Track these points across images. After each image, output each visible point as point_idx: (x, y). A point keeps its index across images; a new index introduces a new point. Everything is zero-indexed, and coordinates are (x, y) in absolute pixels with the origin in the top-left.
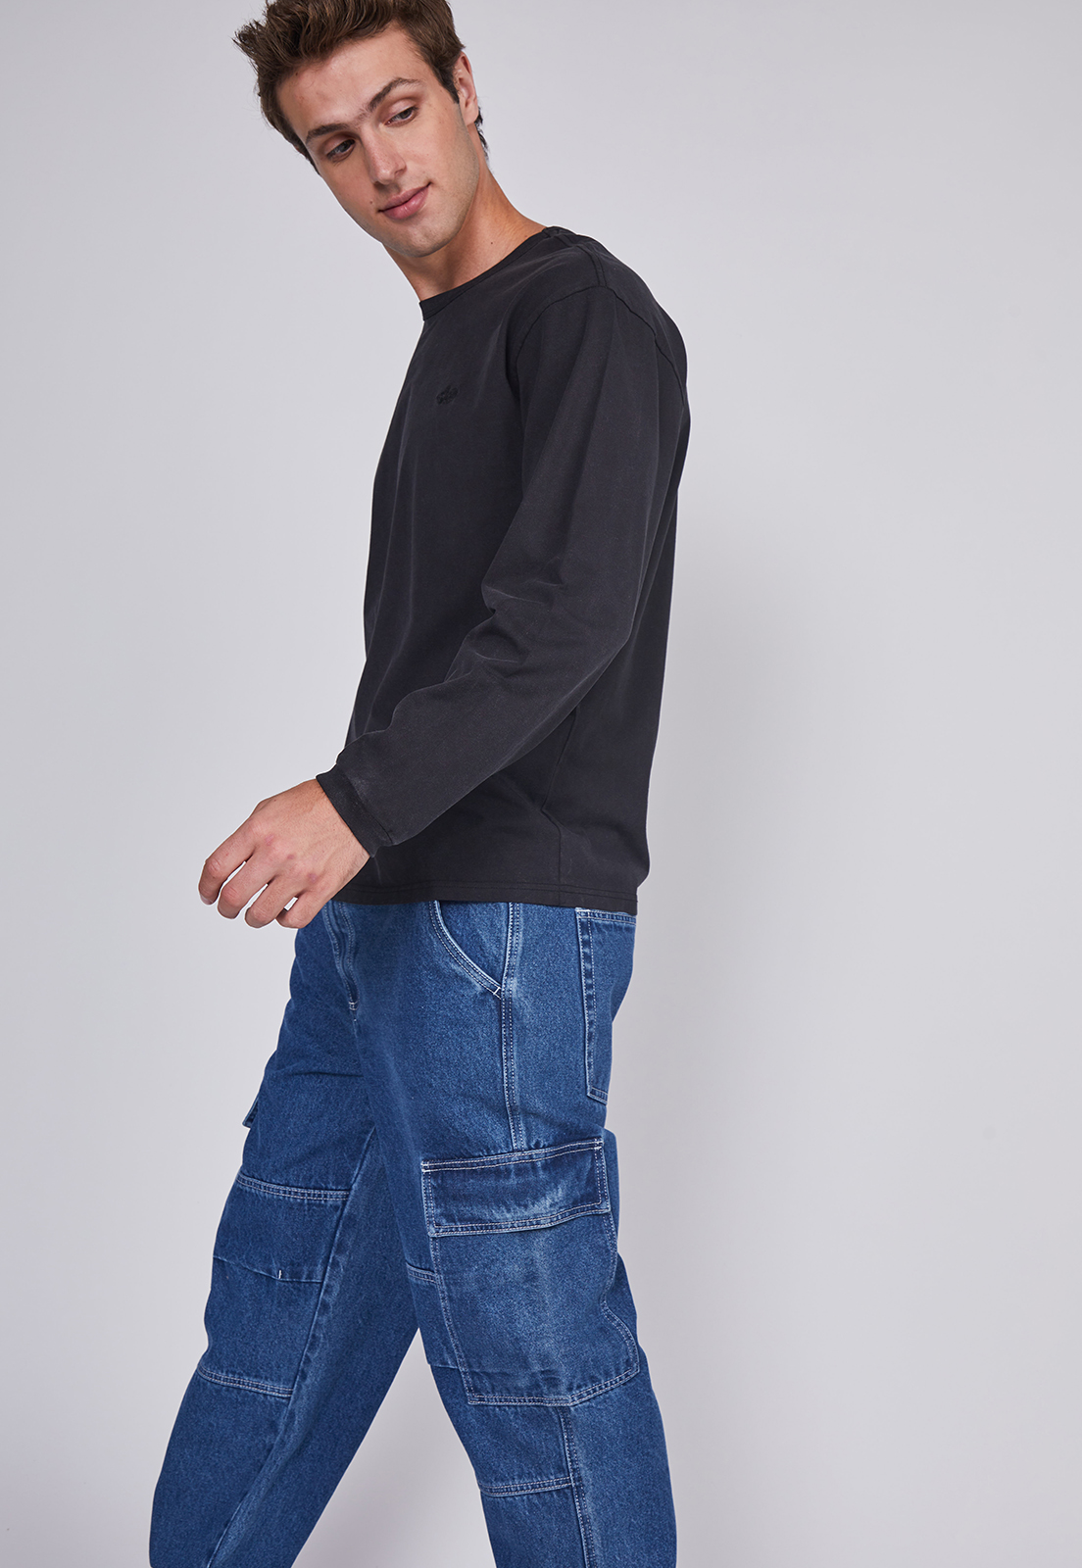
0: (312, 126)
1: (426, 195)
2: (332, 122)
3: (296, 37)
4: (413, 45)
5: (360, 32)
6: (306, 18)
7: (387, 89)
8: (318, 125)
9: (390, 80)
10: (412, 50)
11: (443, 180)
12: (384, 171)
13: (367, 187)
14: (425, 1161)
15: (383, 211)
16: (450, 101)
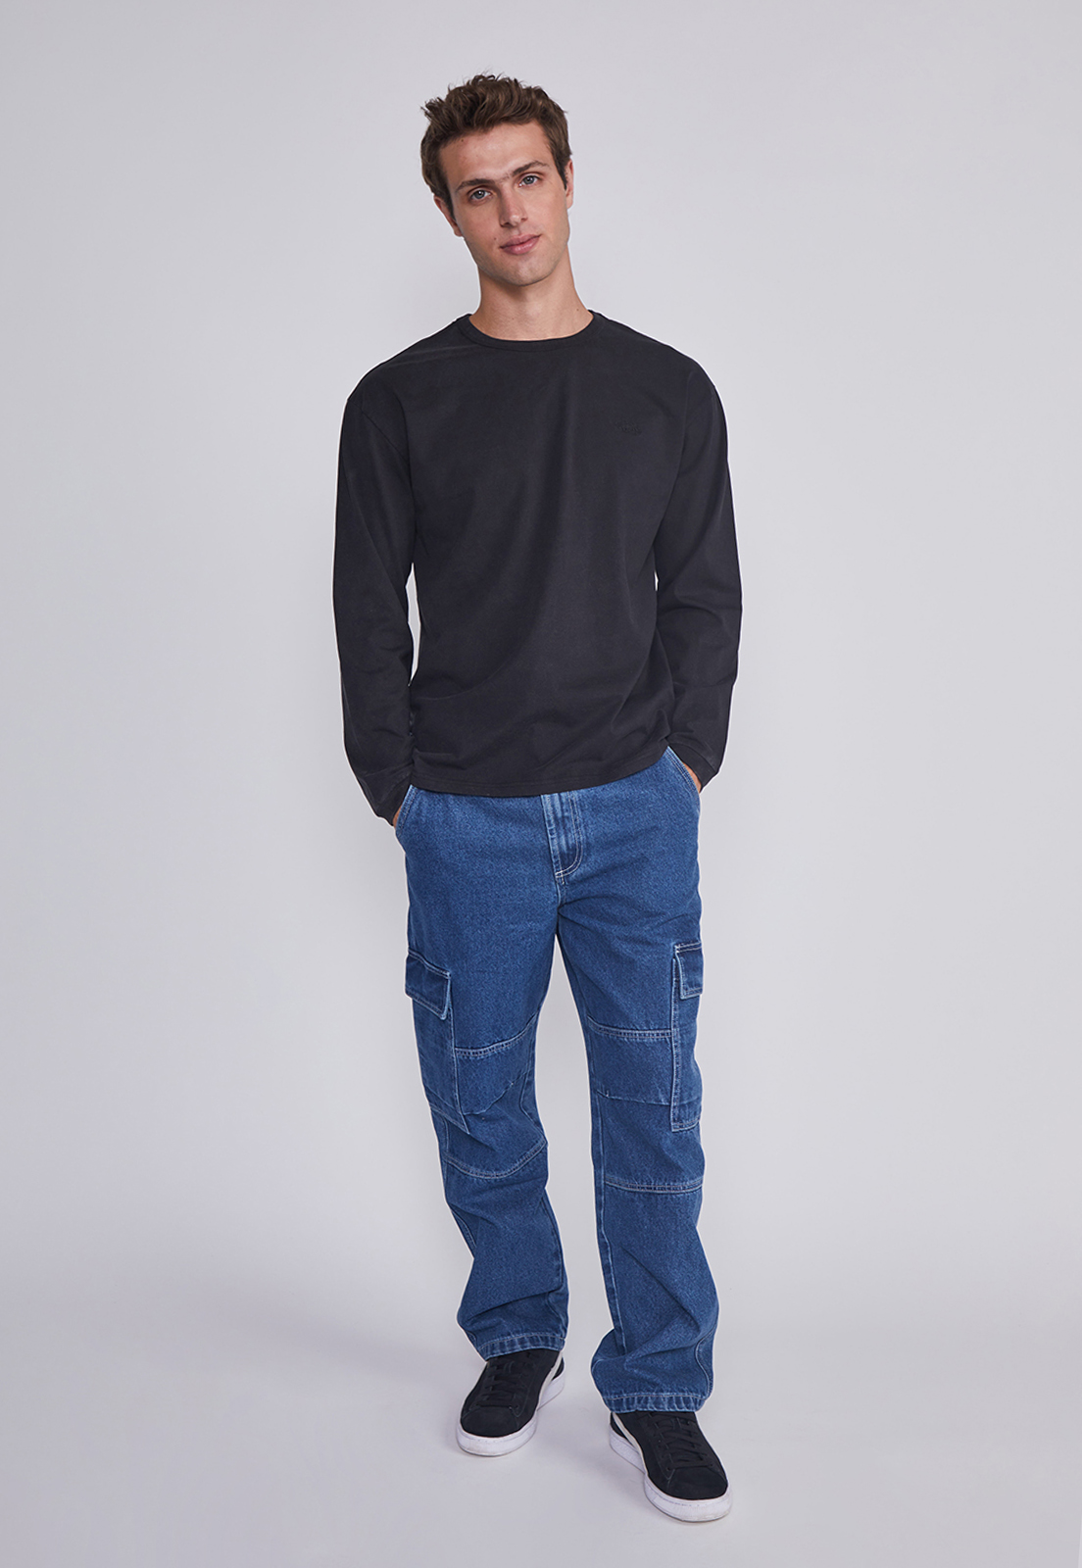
0: (468, 178)
1: (536, 242)
2: (484, 177)
3: (471, 113)
4: (546, 140)
5: (515, 118)
6: (484, 99)
7: (527, 167)
8: (472, 178)
9: (531, 161)
10: (545, 143)
11: (551, 236)
12: (515, 218)
13: (494, 227)
14: (677, 944)
15: (502, 247)
16: (562, 186)
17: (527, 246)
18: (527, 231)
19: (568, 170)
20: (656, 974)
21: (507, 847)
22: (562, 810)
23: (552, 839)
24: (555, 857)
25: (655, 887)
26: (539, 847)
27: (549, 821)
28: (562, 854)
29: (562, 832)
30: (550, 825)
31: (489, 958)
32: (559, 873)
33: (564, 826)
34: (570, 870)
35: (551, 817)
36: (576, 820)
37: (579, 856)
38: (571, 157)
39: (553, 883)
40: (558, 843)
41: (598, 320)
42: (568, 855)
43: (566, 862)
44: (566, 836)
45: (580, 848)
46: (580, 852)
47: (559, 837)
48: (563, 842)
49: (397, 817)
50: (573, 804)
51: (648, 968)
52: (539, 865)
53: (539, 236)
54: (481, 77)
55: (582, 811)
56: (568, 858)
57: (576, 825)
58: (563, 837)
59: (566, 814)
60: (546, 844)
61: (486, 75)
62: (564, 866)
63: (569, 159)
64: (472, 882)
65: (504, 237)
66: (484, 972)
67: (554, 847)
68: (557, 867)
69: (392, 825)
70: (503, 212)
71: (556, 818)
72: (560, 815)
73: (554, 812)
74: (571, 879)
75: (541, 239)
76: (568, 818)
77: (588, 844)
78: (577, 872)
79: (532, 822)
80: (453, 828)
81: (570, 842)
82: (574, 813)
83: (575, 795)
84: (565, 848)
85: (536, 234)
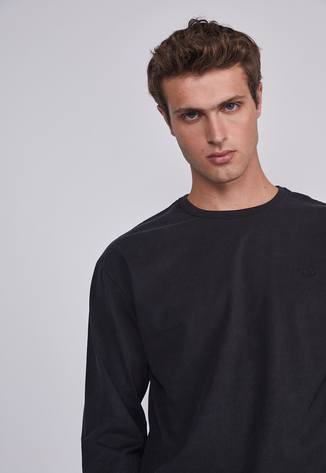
1: (233, 155)
2: (197, 107)
12: (218, 138)
13: (203, 142)
15: (209, 157)
16: (255, 107)
17: (227, 157)
18: (226, 148)
19: (258, 93)
38: (262, 81)
41: (283, 192)
53: (234, 151)
54: (196, 20)
61: (199, 19)
63: (260, 82)
65: (209, 150)
70: (209, 132)
75: (236, 153)
85: (231, 149)
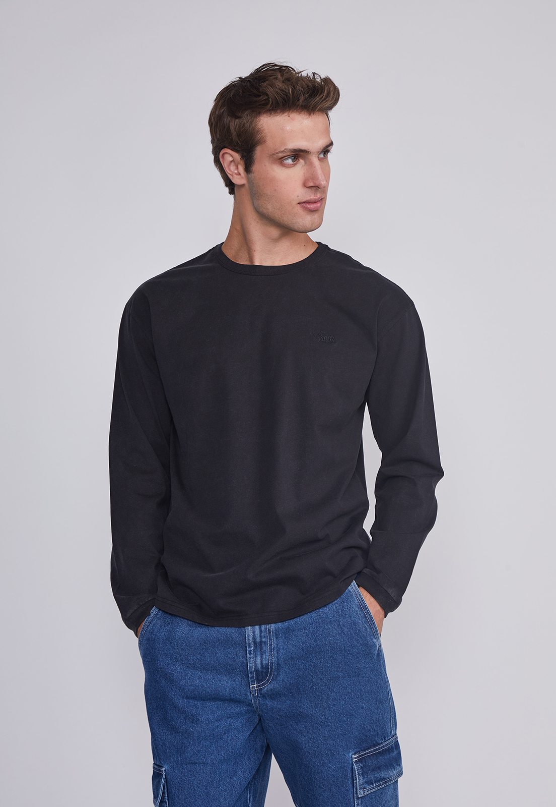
14: (355, 754)
20: (340, 779)
21: (214, 661)
22: (261, 636)
23: (250, 658)
24: (251, 673)
25: (334, 705)
26: (239, 663)
27: (249, 644)
28: (257, 671)
29: (259, 653)
30: (250, 647)
31: (199, 751)
32: (254, 686)
33: (261, 649)
34: (263, 685)
35: (251, 641)
36: (271, 645)
37: (270, 675)
39: (249, 694)
40: (255, 661)
42: (262, 672)
43: (260, 678)
44: (261, 657)
45: (272, 668)
46: (271, 671)
47: (256, 657)
48: (259, 661)
49: (140, 629)
50: (270, 633)
51: (333, 776)
52: (239, 677)
55: (277, 638)
56: (262, 674)
57: (271, 649)
58: (259, 658)
59: (263, 640)
60: (245, 661)
62: (259, 681)
64: (184, 689)
66: (195, 763)
67: (251, 664)
68: (252, 681)
69: (137, 636)
71: (255, 642)
72: (258, 640)
73: (254, 638)
74: (262, 692)
76: (265, 642)
77: (278, 665)
78: (267, 687)
79: (235, 643)
80: (172, 644)
81: (264, 662)
82: (270, 639)
83: (273, 627)
84: (259, 666)
